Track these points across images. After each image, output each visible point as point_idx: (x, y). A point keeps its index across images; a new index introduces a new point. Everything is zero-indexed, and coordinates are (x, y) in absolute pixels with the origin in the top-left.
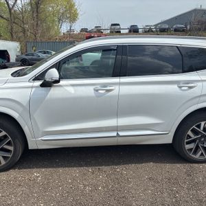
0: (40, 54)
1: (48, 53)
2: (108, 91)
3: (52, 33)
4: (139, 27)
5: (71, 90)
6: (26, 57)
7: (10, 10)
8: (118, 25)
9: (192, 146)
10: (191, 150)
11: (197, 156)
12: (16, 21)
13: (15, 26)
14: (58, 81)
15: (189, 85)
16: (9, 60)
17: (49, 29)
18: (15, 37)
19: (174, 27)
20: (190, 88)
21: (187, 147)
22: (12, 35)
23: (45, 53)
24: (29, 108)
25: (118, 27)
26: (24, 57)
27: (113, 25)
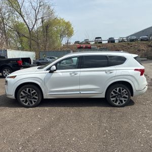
0: (48, 59)
1: (53, 58)
2: (75, 74)
3: (56, 45)
4: (115, 39)
5: (61, 74)
6: (39, 61)
7: (30, 32)
8: (100, 38)
9: (114, 99)
10: (114, 101)
11: (117, 104)
12: (33, 38)
13: (32, 42)
14: (55, 70)
15: (111, 72)
16: (30, 63)
17: (54, 42)
18: (32, 49)
19: (141, 38)
20: (111, 73)
21: (112, 99)
22: (30, 47)
23: (51, 58)
24: (44, 81)
25: (100, 39)
26: (38, 61)
27: (96, 38)
